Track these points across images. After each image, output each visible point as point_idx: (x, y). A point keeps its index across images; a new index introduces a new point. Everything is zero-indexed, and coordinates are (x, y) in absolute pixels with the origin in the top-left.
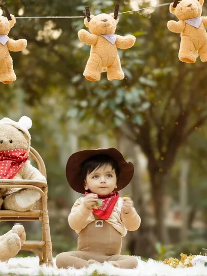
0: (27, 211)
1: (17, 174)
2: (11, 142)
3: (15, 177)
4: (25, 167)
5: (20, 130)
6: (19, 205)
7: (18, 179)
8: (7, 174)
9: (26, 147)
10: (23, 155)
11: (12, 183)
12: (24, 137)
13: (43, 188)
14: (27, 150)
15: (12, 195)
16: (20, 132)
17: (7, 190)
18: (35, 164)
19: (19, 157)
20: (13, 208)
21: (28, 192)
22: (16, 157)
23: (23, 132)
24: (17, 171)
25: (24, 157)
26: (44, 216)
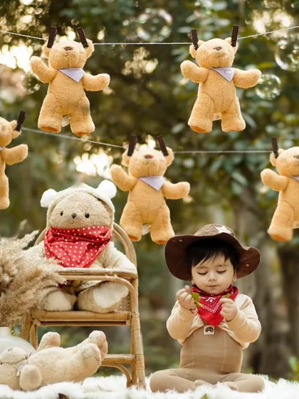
0: (110, 312)
1: (96, 261)
2: (87, 216)
3: (93, 265)
4: (107, 251)
5: (99, 200)
6: (98, 304)
7: (96, 267)
8: (81, 260)
9: (109, 223)
10: (104, 234)
11: (89, 274)
12: (105, 210)
13: (132, 280)
14: (110, 227)
15: (89, 291)
16: (99, 203)
17: (81, 283)
18: (121, 248)
19: (98, 238)
20: (90, 308)
21: (111, 285)
22: (94, 237)
23: (104, 203)
24: (96, 257)
25: (105, 236)
26: (133, 319)
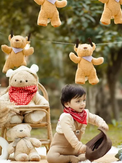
0: (38, 123)
1: (31, 101)
2: (27, 81)
3: (30, 102)
4: (35, 96)
5: (31, 74)
6: (33, 120)
8: (25, 101)
9: (36, 84)
10: (34, 89)
11: (29, 108)
12: (34, 78)
13: (47, 109)
14: (36, 85)
15: (29, 114)
16: (32, 75)
18: (42, 94)
19: (32, 90)
20: (30, 122)
23: (33, 75)
24: (31, 99)
25: (35, 90)
26: (48, 126)
